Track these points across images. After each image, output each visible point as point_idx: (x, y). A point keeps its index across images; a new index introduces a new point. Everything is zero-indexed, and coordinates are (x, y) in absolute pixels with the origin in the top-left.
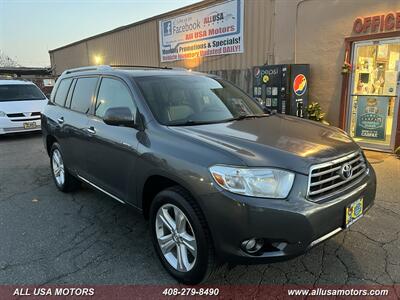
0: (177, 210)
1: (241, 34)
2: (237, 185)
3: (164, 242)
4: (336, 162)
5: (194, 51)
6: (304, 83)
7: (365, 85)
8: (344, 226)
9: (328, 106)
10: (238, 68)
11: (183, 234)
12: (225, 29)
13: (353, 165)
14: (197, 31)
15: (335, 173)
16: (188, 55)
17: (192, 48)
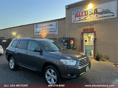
0: (52, 70)
1: (57, 30)
2: (66, 63)
3: (47, 78)
4: (83, 59)
5: (44, 33)
6: (73, 42)
7: (86, 43)
8: (86, 71)
9: (78, 47)
10: (56, 38)
11: (53, 76)
12: (53, 28)
13: (86, 59)
14: (45, 28)
15: (83, 61)
16: (43, 34)
17: (44, 32)
